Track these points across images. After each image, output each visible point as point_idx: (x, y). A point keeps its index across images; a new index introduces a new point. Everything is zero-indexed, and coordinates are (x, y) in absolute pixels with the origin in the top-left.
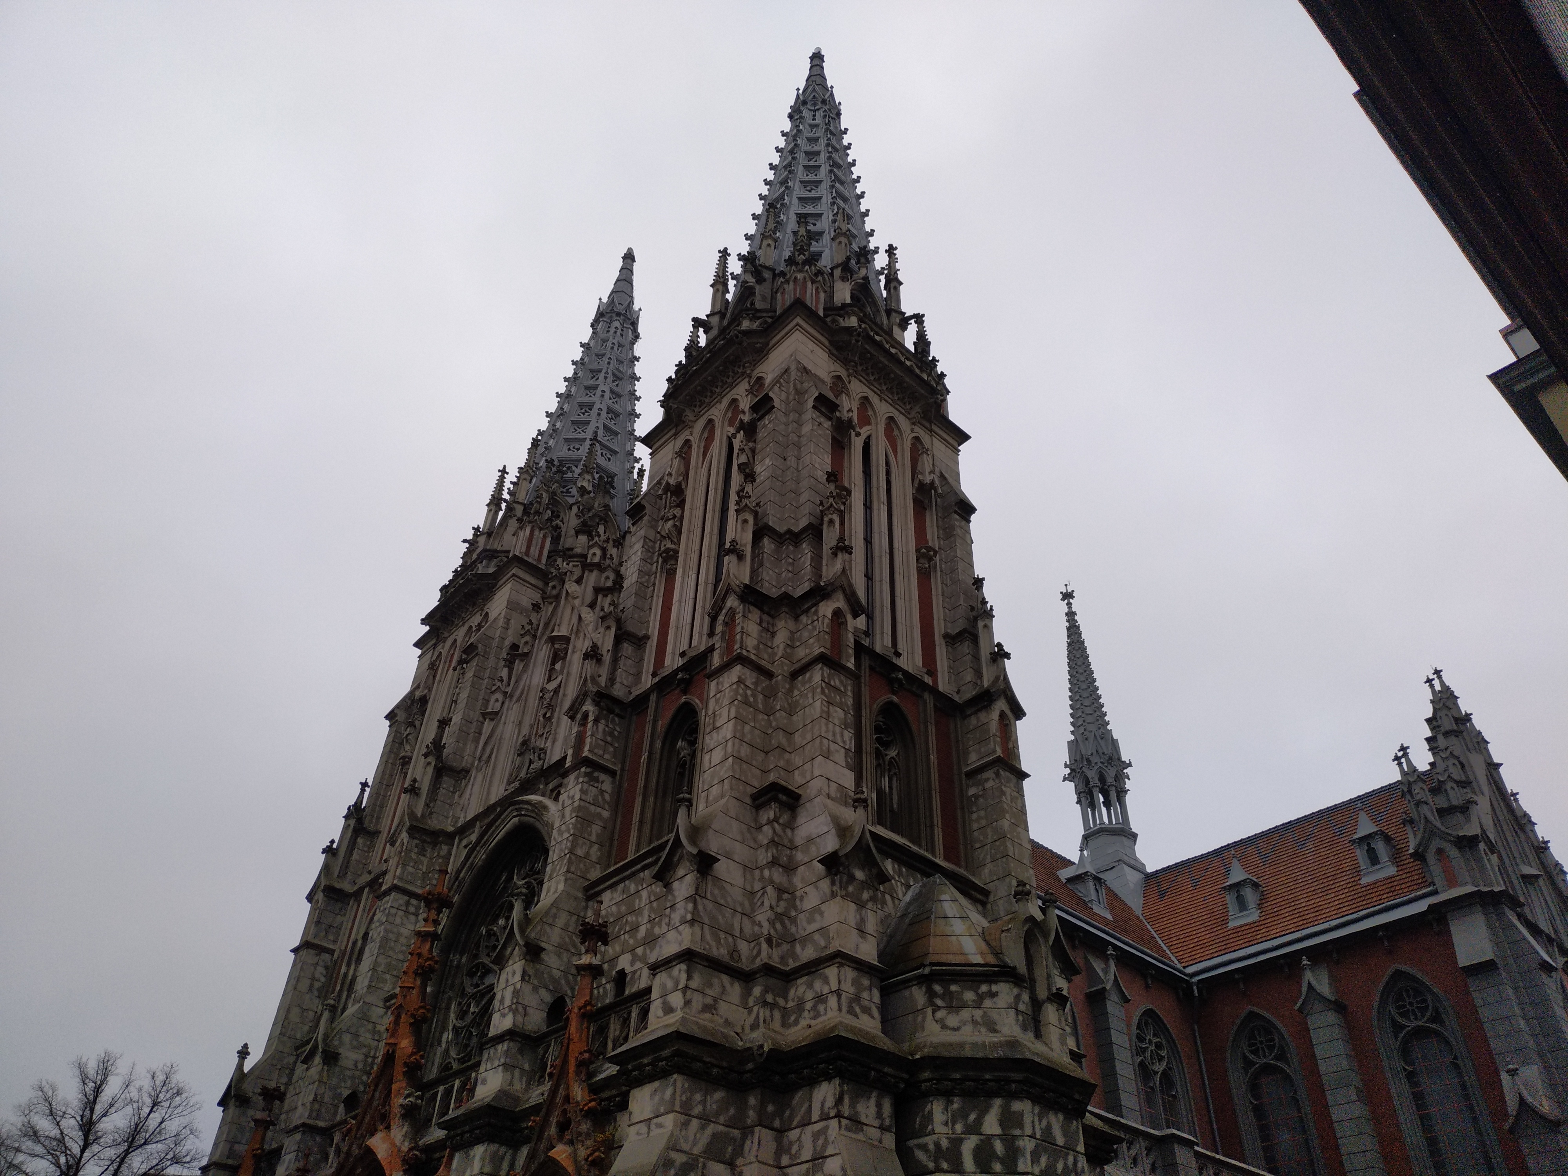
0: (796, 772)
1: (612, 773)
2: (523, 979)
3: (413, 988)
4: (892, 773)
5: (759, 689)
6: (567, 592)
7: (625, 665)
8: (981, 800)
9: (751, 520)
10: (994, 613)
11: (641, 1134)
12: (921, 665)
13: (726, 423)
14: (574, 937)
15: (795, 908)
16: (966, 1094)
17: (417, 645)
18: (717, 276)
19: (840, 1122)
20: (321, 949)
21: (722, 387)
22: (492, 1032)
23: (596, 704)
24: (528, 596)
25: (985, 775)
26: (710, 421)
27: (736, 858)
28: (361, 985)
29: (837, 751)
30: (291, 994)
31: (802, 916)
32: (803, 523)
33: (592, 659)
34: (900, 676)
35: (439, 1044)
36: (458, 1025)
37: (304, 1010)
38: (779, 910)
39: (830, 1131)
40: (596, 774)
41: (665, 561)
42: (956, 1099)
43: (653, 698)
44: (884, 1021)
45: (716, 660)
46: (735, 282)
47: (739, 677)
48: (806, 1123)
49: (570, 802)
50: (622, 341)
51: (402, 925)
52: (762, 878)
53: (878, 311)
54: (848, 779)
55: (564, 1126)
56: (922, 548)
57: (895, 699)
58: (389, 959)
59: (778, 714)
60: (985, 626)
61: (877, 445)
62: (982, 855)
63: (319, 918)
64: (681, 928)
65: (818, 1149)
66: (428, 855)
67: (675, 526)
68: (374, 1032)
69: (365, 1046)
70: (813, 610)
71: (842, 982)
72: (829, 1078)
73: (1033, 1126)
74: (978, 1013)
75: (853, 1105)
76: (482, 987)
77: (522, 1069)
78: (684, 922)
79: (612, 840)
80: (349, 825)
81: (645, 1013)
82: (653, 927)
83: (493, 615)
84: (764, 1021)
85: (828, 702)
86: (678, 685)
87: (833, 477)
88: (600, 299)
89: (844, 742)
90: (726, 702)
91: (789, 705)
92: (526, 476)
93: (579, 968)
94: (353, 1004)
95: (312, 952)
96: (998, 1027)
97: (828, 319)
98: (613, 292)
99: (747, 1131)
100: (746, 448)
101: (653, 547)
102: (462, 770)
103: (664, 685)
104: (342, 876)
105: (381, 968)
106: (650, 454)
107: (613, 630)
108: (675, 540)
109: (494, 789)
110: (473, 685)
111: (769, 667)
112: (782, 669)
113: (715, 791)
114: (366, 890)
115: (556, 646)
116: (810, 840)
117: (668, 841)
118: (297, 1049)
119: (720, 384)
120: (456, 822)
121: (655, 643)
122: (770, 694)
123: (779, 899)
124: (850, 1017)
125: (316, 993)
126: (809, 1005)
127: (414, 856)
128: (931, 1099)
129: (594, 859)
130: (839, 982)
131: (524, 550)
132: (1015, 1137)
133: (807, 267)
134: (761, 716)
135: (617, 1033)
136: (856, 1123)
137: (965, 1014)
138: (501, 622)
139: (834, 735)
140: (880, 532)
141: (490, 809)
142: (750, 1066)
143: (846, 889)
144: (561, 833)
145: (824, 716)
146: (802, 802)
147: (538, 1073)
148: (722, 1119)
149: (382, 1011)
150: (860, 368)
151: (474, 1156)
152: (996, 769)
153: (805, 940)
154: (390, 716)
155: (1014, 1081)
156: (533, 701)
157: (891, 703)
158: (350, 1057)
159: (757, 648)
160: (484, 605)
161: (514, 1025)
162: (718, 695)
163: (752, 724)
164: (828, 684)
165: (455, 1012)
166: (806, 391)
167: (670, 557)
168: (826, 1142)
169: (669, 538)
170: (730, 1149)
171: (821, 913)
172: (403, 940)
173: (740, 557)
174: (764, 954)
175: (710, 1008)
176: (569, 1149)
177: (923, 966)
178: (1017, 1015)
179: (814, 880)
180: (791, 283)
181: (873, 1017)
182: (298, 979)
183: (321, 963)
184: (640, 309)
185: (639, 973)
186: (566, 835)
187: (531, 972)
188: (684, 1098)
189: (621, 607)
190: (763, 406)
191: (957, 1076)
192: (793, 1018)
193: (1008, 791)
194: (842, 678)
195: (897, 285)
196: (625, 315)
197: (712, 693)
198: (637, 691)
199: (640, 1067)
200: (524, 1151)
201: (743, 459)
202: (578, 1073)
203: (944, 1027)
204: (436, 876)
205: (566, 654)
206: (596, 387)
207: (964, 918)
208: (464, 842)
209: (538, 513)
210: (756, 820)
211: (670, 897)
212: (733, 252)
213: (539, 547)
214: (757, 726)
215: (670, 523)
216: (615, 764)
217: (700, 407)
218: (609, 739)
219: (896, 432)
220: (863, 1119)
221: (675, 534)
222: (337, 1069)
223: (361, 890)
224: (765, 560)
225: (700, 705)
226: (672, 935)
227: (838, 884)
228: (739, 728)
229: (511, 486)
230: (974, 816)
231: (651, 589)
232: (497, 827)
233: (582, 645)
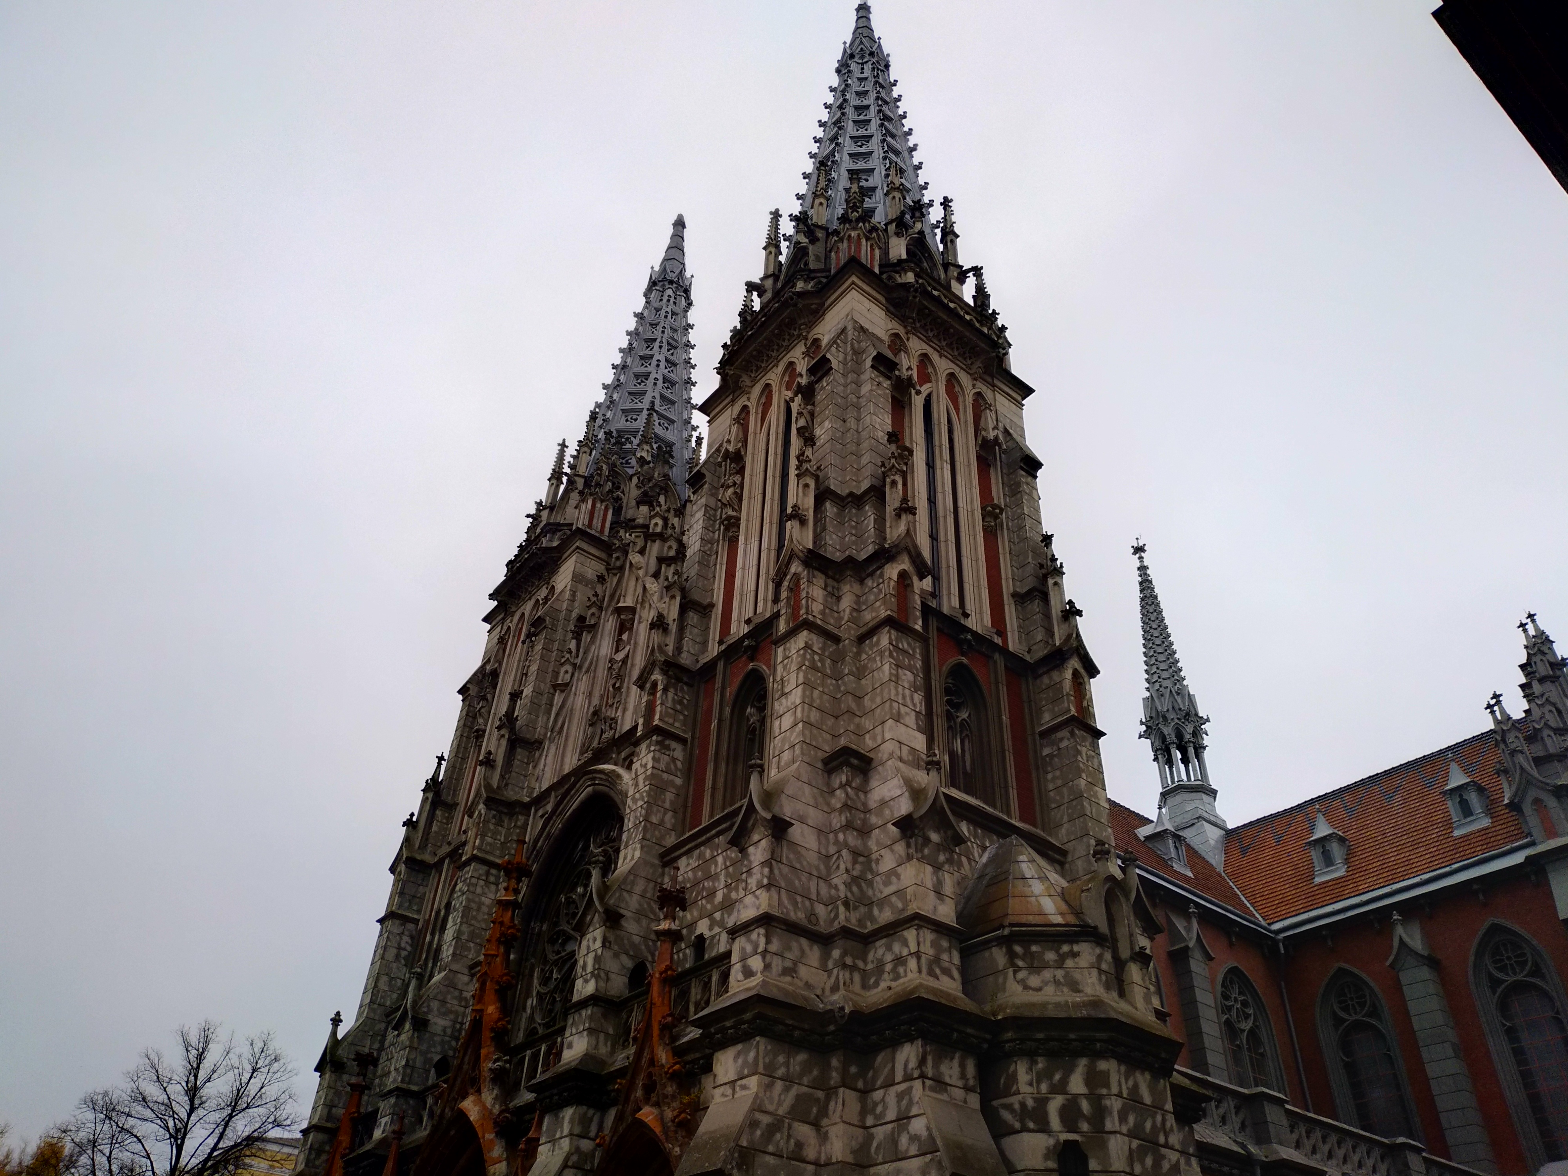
0: (867, 736)
1: (682, 741)
2: (604, 946)
3: (497, 956)
4: (964, 735)
5: (827, 654)
6: (631, 563)
7: (691, 633)
8: (1056, 760)
9: (812, 484)
10: (1064, 570)
11: (726, 1096)
12: (990, 625)
13: (784, 388)
14: (652, 903)
15: (871, 870)
16: (1051, 1055)
17: (486, 619)
18: (769, 238)
19: (924, 1083)
20: (405, 919)
21: (778, 351)
22: (576, 998)
23: (664, 672)
24: (592, 568)
25: (1060, 734)
26: (768, 386)
27: (810, 822)
28: (447, 952)
29: (907, 714)
30: (379, 963)
31: (878, 878)
32: (865, 485)
33: (658, 628)
34: (969, 637)
35: (524, 1009)
36: (542, 991)
37: (391, 979)
38: (855, 873)
39: (914, 1091)
40: (667, 742)
41: (727, 529)
42: (1040, 1059)
43: (721, 665)
44: (965, 983)
45: (782, 626)
46: (787, 243)
47: (806, 643)
48: (890, 1083)
49: (643, 770)
50: (677, 309)
51: (484, 894)
52: (837, 842)
53: (935, 265)
54: (919, 742)
55: (650, 1088)
56: (987, 506)
57: (964, 660)
58: (472, 928)
59: (846, 678)
60: (1056, 584)
61: (938, 402)
62: (1059, 816)
63: (403, 888)
64: (758, 892)
65: (903, 1108)
66: (506, 825)
67: (735, 493)
68: (461, 999)
69: (451, 1012)
70: (878, 572)
71: (922, 945)
72: (911, 1040)
73: (1120, 1085)
74: (1060, 973)
75: (936, 1066)
76: (563, 954)
77: (607, 1034)
78: (760, 886)
79: (685, 806)
80: (427, 798)
81: (725, 977)
82: (730, 892)
83: (559, 588)
84: (844, 983)
85: (897, 666)
86: (745, 652)
87: (894, 437)
88: (652, 268)
89: (914, 705)
90: (794, 667)
91: (857, 669)
92: (586, 449)
93: (659, 934)
94: (439, 973)
95: (397, 922)
96: (1080, 987)
97: (884, 276)
98: (665, 260)
99: (830, 1092)
100: (804, 411)
101: (715, 516)
102: (536, 741)
103: (731, 653)
104: (423, 847)
105: (465, 937)
106: (708, 422)
107: (678, 599)
108: (736, 507)
109: (567, 760)
110: (542, 658)
111: (836, 631)
112: (848, 633)
113: (786, 756)
114: (447, 861)
115: (622, 617)
116: (884, 803)
117: (741, 806)
118: (387, 1016)
119: (776, 347)
120: (532, 792)
121: (720, 612)
122: (837, 659)
123: (855, 862)
124: (931, 979)
125: (403, 962)
126: (888, 967)
127: (492, 827)
128: (1015, 1059)
129: (669, 826)
130: (919, 945)
131: (586, 522)
132: (1101, 1097)
133: (861, 224)
134: (829, 681)
135: (699, 997)
136: (940, 1084)
137: (1047, 974)
138: (567, 594)
139: (904, 697)
140: (944, 492)
141: (564, 779)
142: (832, 1028)
143: (922, 851)
144: (635, 801)
145: (893, 679)
146: (874, 765)
147: (621, 1038)
148: (805, 1081)
149: (466, 979)
150: (918, 325)
151: (563, 1118)
152: (1070, 728)
153: (883, 902)
154: (463, 691)
155: (1100, 1041)
156: (602, 672)
157: (961, 665)
158: (439, 1023)
159: (823, 613)
160: (550, 579)
161: (597, 989)
162: (786, 661)
163: (821, 689)
164: (896, 647)
165: (538, 978)
166: (864, 351)
167: (732, 524)
168: (911, 1103)
169: (730, 505)
170: (815, 1110)
171: (898, 876)
172: (485, 909)
173: (803, 522)
174: (842, 917)
175: (790, 971)
176: (655, 1111)
177: (1002, 927)
178: (1100, 974)
179: (889, 843)
180: (845, 242)
181: (953, 978)
182: (385, 948)
183: (406, 933)
184: (692, 276)
185: (717, 937)
186: (640, 803)
187: (612, 938)
188: (767, 1060)
189: (685, 577)
190: (820, 368)
191: (1041, 1036)
192: (872, 980)
193: (1084, 750)
194: (910, 640)
195: (953, 238)
196: (677, 283)
197: (779, 659)
198: (705, 659)
199: (724, 1030)
200: (612, 1113)
201: (802, 422)
202: (661, 1037)
203: (1026, 987)
204: (514, 846)
205: (633, 624)
206: (651, 357)
207: (1043, 878)
208: (540, 813)
209: (598, 485)
210: (828, 785)
211: (745, 862)
212: (785, 214)
213: (601, 519)
214: (826, 690)
215: (731, 490)
216: (684, 731)
217: (756, 371)
218: (679, 707)
219: (957, 389)
220: (947, 1080)
221: (735, 501)
222: (427, 1035)
223: (441, 861)
224: (828, 525)
225: (768, 671)
226: (749, 900)
227: (913, 845)
228: (807, 693)
229: (572, 460)
230: (1050, 776)
231: (715, 556)
232: (572, 797)
233: (648, 615)
